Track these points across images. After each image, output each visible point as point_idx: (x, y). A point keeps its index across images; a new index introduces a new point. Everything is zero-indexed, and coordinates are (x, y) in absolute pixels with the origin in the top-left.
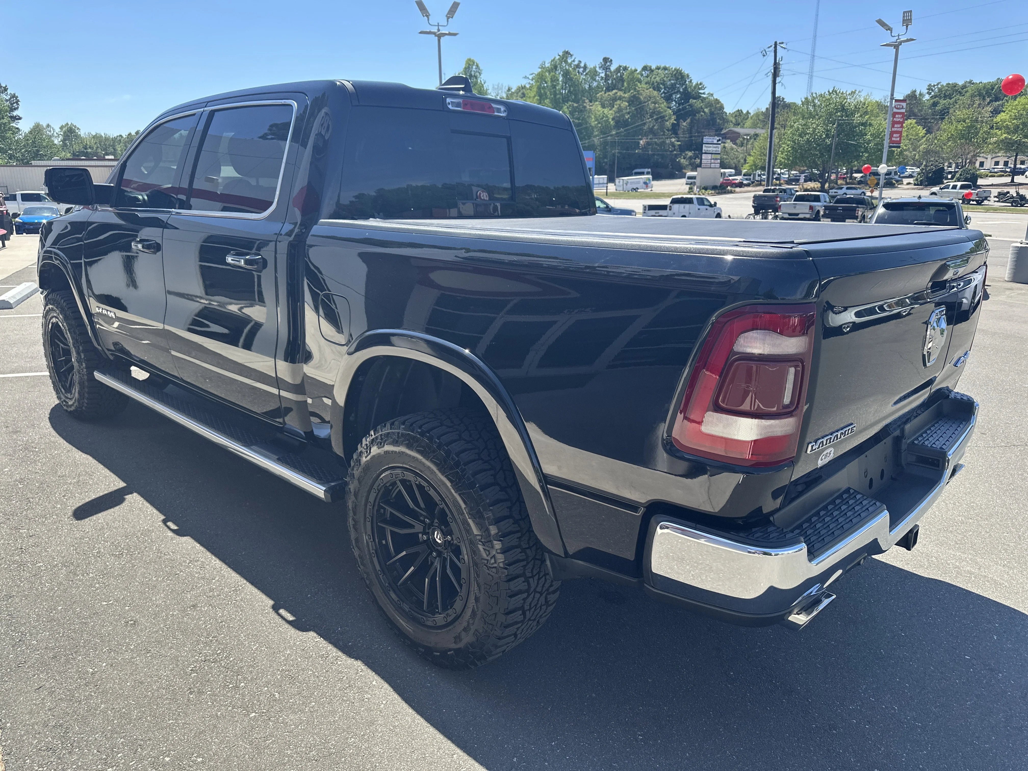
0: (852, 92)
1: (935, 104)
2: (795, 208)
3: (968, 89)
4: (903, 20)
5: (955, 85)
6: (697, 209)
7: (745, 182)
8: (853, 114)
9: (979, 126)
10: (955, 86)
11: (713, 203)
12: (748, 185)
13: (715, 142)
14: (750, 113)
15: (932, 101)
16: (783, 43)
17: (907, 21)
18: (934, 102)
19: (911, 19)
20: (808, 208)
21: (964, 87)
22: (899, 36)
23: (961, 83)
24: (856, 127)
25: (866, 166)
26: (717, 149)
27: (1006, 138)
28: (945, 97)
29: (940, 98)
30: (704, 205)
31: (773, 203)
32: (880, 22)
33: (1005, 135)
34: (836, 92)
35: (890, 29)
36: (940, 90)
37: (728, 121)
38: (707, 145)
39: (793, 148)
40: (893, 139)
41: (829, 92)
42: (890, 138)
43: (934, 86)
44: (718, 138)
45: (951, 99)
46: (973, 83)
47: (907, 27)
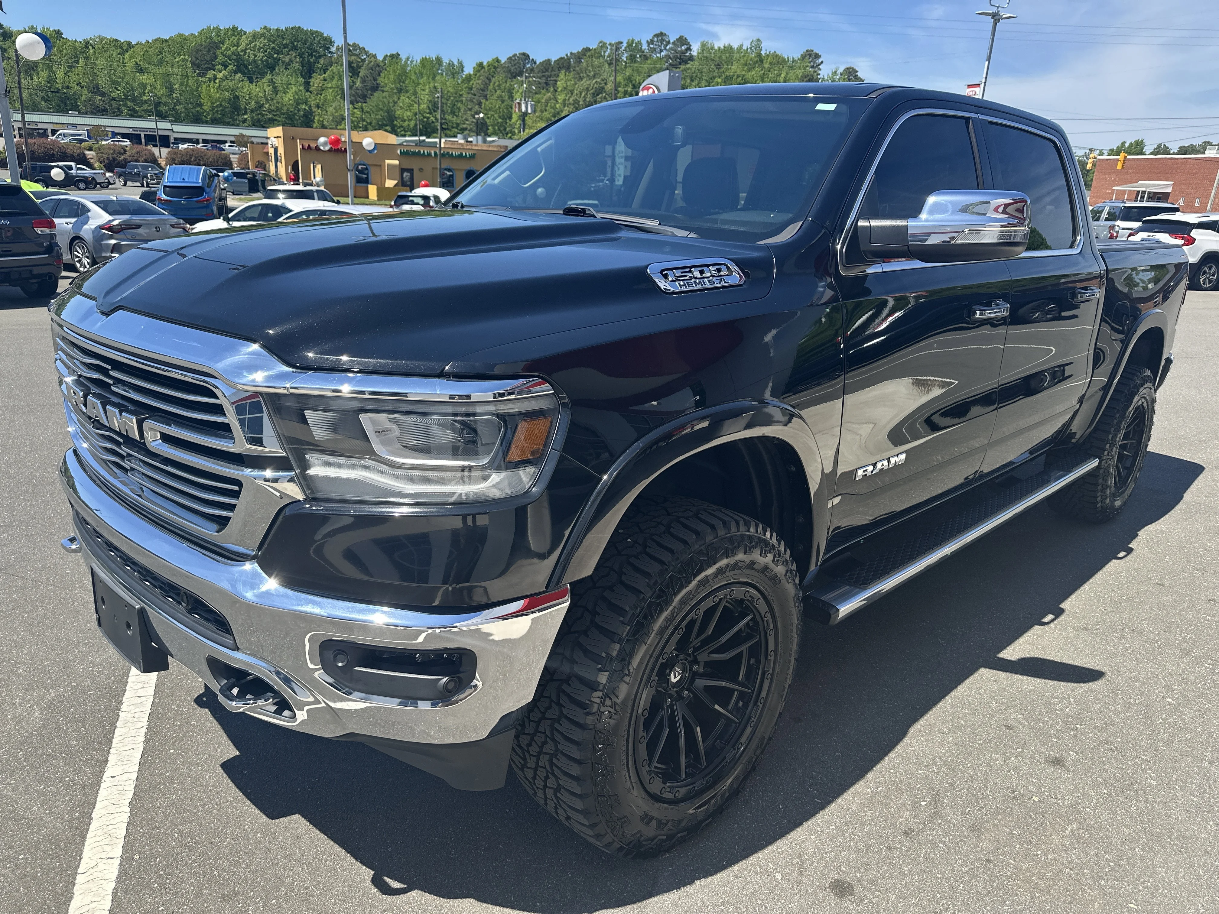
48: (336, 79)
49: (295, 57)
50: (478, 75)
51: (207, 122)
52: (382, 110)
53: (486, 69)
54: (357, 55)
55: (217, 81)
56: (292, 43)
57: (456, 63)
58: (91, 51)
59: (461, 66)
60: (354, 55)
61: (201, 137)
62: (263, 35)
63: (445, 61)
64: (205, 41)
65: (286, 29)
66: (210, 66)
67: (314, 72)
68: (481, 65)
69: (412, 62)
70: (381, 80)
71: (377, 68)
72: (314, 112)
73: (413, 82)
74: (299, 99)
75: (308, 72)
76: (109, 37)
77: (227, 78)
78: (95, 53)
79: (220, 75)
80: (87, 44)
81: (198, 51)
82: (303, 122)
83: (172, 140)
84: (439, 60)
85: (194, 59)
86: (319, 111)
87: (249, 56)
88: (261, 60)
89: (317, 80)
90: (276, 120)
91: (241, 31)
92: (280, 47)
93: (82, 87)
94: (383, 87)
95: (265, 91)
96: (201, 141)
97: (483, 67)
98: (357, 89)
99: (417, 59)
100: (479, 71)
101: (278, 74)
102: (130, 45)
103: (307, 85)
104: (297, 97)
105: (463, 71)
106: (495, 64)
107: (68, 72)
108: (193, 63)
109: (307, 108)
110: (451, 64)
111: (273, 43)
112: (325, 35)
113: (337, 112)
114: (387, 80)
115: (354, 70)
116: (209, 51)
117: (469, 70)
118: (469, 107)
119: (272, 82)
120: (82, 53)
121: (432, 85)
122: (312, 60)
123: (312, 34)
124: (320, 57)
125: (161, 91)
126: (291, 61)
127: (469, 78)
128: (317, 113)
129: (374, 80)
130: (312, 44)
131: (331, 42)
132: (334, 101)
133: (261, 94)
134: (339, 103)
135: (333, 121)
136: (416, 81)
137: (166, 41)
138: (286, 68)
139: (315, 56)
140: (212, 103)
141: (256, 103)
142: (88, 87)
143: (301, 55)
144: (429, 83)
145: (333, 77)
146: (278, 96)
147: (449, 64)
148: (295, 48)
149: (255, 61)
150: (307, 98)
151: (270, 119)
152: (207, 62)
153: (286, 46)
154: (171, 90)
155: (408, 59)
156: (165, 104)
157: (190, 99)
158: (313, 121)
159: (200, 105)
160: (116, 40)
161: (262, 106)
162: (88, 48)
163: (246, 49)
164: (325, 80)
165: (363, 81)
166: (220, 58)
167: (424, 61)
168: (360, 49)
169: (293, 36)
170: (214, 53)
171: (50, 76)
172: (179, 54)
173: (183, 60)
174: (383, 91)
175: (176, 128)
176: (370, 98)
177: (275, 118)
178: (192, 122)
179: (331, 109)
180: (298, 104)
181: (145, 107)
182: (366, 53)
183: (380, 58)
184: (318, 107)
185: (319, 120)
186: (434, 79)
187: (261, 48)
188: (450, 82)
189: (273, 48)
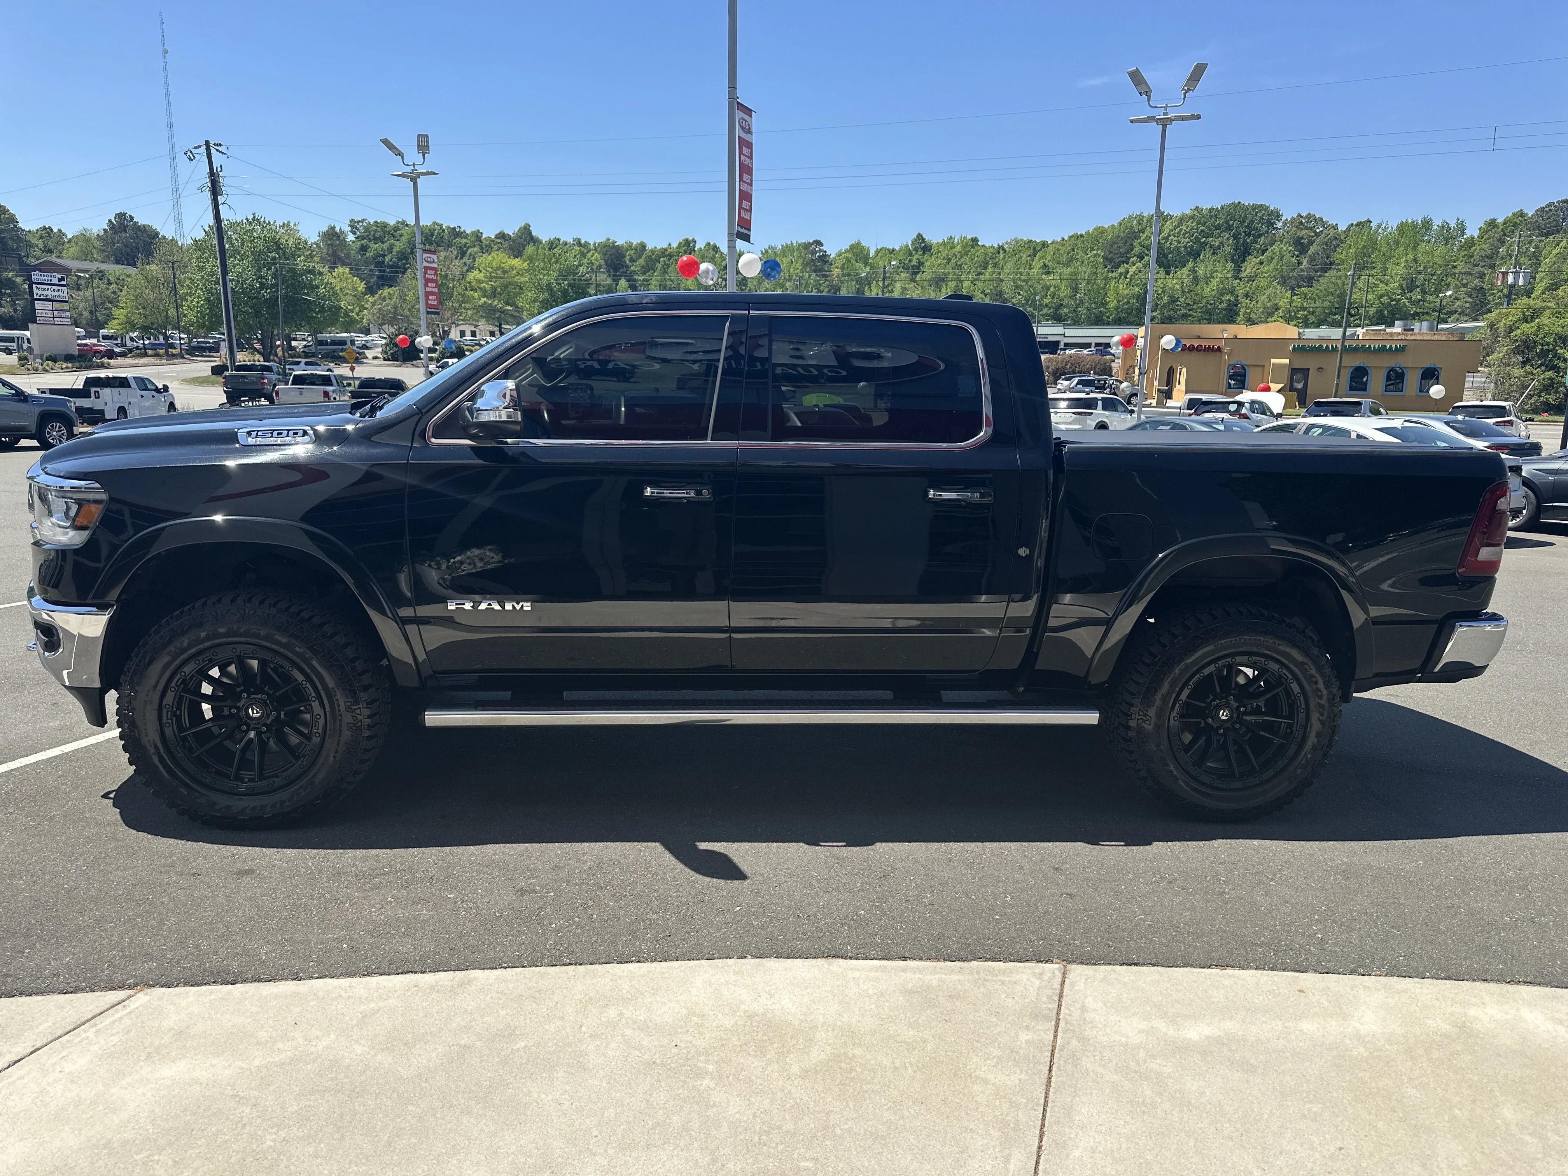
0: (284, 224)
1: (364, 249)
2: (301, 394)
3: (403, 231)
4: (419, 146)
5: (385, 225)
6: (139, 397)
7: (117, 350)
8: (294, 256)
9: (451, 285)
10: (385, 227)
11: (160, 386)
12: (123, 355)
13: (55, 281)
14: (64, 234)
15: (359, 243)
16: (220, 145)
17: (423, 146)
18: (362, 245)
19: (428, 146)
20: (322, 394)
21: (396, 228)
22: (414, 165)
23: (392, 222)
24: (301, 275)
25: (401, 336)
26: (61, 294)
27: (485, 303)
28: (376, 240)
29: (370, 241)
30: (146, 389)
31: (259, 387)
32: (386, 142)
33: (483, 300)
34: (258, 220)
35: (400, 154)
36: (367, 229)
37: (29, 245)
38: (39, 286)
39: (207, 300)
40: (430, 302)
41: (247, 220)
42: (427, 303)
43: (358, 222)
44: (59, 276)
45: (383, 243)
46: (407, 225)
47: (424, 155)
48: (1275, 261)
49: (1228, 239)
50: (1486, 236)
51: (1108, 324)
52: (1332, 294)
53: (1501, 227)
54: (1311, 229)
55: (1128, 276)
56: (1227, 222)
57: (1453, 224)
58: (1002, 256)
59: (1462, 228)
60: (1307, 228)
61: (1093, 341)
62: (1192, 217)
63: (1437, 222)
64: (1124, 232)
65: (1222, 208)
66: (1124, 259)
67: (1249, 254)
68: (1492, 224)
69: (1385, 229)
70: (1337, 257)
71: (1335, 241)
72: (1241, 303)
73: (1384, 255)
74: (1224, 288)
75: (1241, 254)
76: (1025, 239)
77: (1140, 272)
78: (1005, 257)
79: (1132, 269)
80: (1001, 247)
81: (1113, 244)
82: (1225, 316)
83: (1062, 346)
84: (1427, 224)
85: (1107, 253)
86: (1248, 301)
87: (1171, 244)
88: (1185, 247)
89: (1249, 266)
90: (1190, 316)
91: (1168, 215)
92: (1210, 230)
93: (986, 295)
94: (1338, 264)
95: (1183, 283)
96: (1093, 345)
97: (1496, 226)
98: (1302, 270)
99: (1393, 224)
100: (1486, 232)
101: (1203, 261)
102: (1044, 245)
103: (1238, 269)
104: (1221, 286)
105: (1463, 233)
106: (1517, 221)
107: (975, 280)
108: (1105, 258)
109: (1232, 299)
110: (1445, 227)
111: (1204, 225)
112: (1272, 208)
113: (1270, 300)
114: (1345, 255)
115: (1301, 246)
116: (1126, 242)
117: (1472, 231)
118: (1465, 281)
119: (1193, 271)
120: (992, 258)
121: (1410, 257)
122: (1248, 241)
123: (1254, 209)
124: (1260, 236)
125: (1065, 291)
126: (1222, 243)
127: (1471, 242)
128: (1244, 305)
129: (1327, 258)
130: (1252, 221)
131: (1278, 216)
132: (1268, 287)
133: (1177, 287)
134: (1274, 290)
135: (1263, 312)
136: (1388, 254)
137: (1082, 236)
138: (1214, 254)
139: (1253, 235)
140: (1119, 301)
141: (1170, 297)
142: (991, 294)
143: (1235, 237)
144: (1407, 254)
145: (1273, 258)
146: (1198, 287)
147: (1443, 226)
148: (1229, 228)
149: (1177, 248)
150: (1234, 287)
151: (1183, 316)
152: (1122, 255)
153: (1218, 227)
154: (1076, 290)
155: (1379, 226)
156: (1067, 306)
157: (1094, 298)
158: (1237, 314)
159: (1104, 304)
160: (1031, 241)
161: (1177, 300)
162: (999, 252)
163: (1169, 236)
164: (1261, 263)
165: (1312, 260)
166: (1137, 249)
167: (1402, 228)
168: (1315, 219)
169: (1230, 213)
170: (1132, 245)
171: (957, 286)
172: (1092, 249)
173: (1095, 255)
174: (1339, 270)
175: (1069, 332)
176: (1318, 281)
177: (1191, 313)
178: (1092, 325)
179: (1262, 298)
180: (1222, 295)
181: (1045, 311)
182: (1323, 224)
183: (1342, 227)
184: (1247, 296)
185: (1245, 313)
186: (1414, 248)
187: (1187, 233)
188: (1441, 250)
189: (1202, 231)
